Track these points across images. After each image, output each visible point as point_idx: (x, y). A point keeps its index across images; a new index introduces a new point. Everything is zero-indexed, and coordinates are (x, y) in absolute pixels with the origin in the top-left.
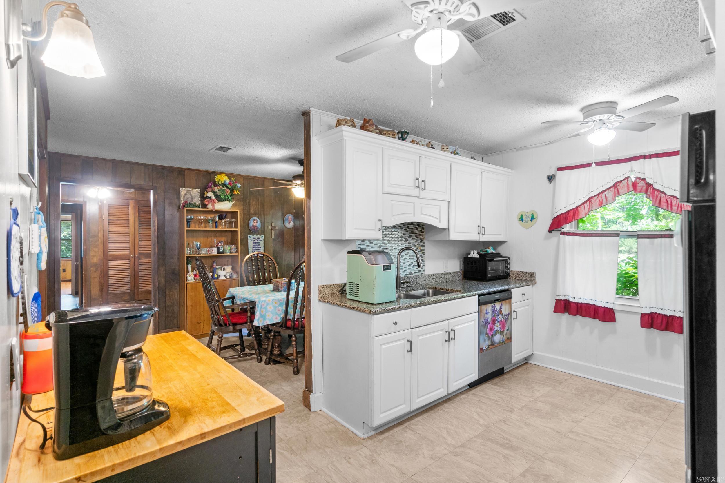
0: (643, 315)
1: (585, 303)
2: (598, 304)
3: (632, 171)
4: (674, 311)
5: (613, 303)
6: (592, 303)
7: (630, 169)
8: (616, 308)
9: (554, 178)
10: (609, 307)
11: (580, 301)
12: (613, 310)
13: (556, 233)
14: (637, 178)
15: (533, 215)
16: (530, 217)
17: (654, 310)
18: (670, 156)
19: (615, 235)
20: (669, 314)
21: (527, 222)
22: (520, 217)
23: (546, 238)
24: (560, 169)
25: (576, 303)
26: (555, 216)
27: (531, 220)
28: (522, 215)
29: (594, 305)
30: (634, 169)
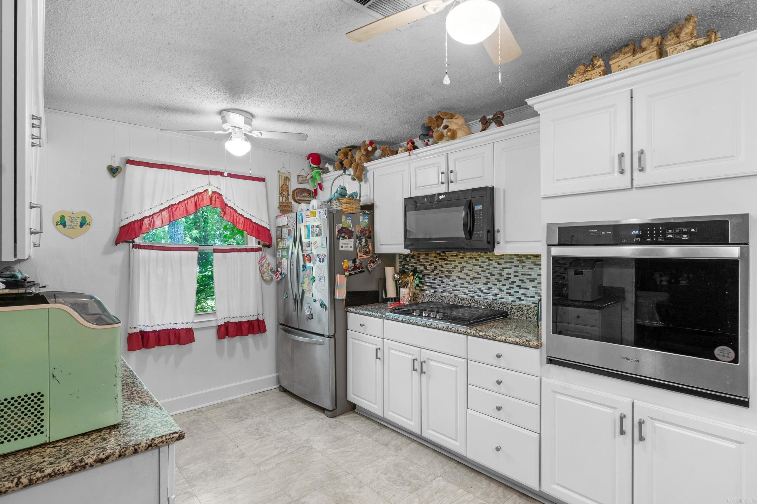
0: (219, 327)
1: (163, 330)
2: (179, 327)
3: (209, 184)
4: (241, 317)
5: (193, 322)
6: (171, 327)
7: (208, 183)
8: (194, 326)
9: (120, 172)
10: (189, 328)
11: (158, 328)
12: (192, 329)
13: (124, 246)
14: (213, 192)
15: (84, 218)
16: (79, 221)
17: (227, 320)
18: (239, 178)
19: (194, 249)
20: (237, 320)
21: (73, 228)
22: (58, 219)
23: (107, 252)
24: (130, 162)
25: (154, 332)
26: (126, 223)
27: (81, 226)
28: (63, 217)
29: (174, 329)
30: (211, 183)
